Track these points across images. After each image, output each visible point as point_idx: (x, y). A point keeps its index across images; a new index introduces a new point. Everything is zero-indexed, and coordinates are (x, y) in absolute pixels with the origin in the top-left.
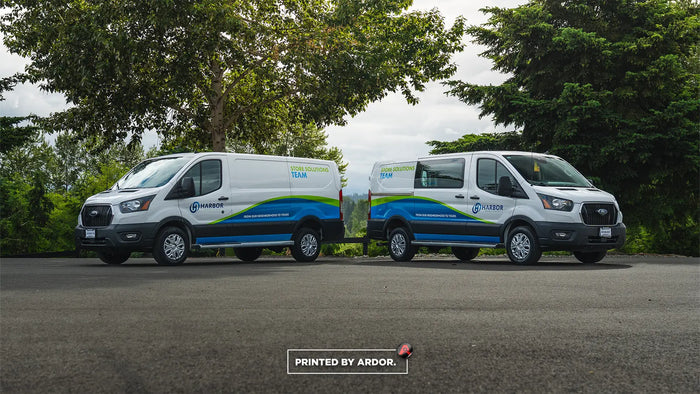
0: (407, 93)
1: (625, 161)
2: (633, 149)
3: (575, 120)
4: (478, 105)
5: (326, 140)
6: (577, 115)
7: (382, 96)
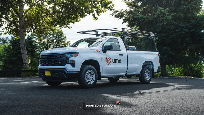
0: (94, 15)
1: (180, 41)
2: (183, 36)
3: (161, 24)
4: (122, 19)
5: (66, 38)
6: (161, 22)
7: (85, 16)
